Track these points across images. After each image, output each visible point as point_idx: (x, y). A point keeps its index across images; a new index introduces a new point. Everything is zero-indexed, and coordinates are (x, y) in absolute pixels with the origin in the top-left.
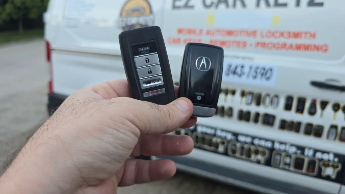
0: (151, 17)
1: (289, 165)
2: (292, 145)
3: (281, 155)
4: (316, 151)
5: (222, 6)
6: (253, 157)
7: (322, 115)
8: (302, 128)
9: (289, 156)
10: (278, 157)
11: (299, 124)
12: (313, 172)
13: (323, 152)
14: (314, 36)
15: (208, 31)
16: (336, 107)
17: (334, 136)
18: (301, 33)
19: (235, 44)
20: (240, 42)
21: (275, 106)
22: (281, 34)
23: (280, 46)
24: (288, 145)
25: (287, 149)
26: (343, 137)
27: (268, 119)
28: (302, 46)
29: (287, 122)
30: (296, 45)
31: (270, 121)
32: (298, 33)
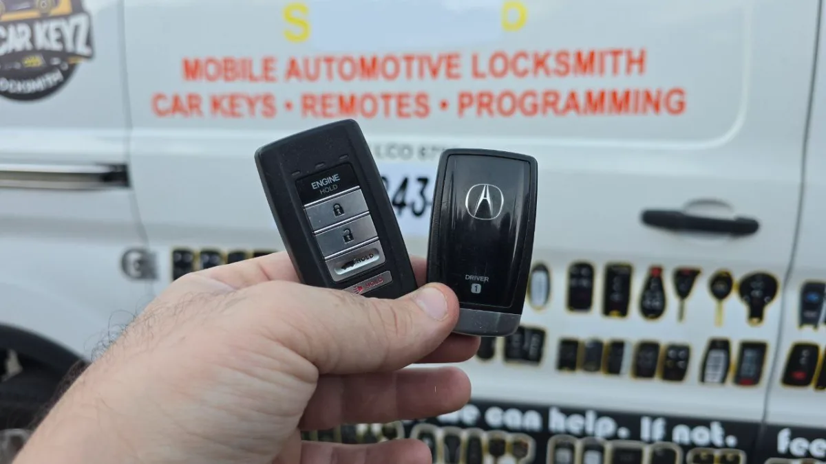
0: (80, 20)
2: (600, 414)
3: (571, 448)
4: (672, 422)
7: (681, 314)
8: (628, 358)
9: (594, 447)
10: (564, 455)
11: (618, 346)
13: (692, 423)
14: (641, 61)
15: (293, 63)
16: (721, 286)
17: (720, 372)
18: (602, 55)
19: (393, 103)
20: (407, 96)
21: (542, 300)
22: (540, 63)
23: (540, 101)
24: (591, 416)
25: (590, 429)
26: (744, 373)
27: (522, 341)
28: (608, 99)
29: (583, 344)
30: (589, 95)
31: (532, 345)
32: (592, 55)
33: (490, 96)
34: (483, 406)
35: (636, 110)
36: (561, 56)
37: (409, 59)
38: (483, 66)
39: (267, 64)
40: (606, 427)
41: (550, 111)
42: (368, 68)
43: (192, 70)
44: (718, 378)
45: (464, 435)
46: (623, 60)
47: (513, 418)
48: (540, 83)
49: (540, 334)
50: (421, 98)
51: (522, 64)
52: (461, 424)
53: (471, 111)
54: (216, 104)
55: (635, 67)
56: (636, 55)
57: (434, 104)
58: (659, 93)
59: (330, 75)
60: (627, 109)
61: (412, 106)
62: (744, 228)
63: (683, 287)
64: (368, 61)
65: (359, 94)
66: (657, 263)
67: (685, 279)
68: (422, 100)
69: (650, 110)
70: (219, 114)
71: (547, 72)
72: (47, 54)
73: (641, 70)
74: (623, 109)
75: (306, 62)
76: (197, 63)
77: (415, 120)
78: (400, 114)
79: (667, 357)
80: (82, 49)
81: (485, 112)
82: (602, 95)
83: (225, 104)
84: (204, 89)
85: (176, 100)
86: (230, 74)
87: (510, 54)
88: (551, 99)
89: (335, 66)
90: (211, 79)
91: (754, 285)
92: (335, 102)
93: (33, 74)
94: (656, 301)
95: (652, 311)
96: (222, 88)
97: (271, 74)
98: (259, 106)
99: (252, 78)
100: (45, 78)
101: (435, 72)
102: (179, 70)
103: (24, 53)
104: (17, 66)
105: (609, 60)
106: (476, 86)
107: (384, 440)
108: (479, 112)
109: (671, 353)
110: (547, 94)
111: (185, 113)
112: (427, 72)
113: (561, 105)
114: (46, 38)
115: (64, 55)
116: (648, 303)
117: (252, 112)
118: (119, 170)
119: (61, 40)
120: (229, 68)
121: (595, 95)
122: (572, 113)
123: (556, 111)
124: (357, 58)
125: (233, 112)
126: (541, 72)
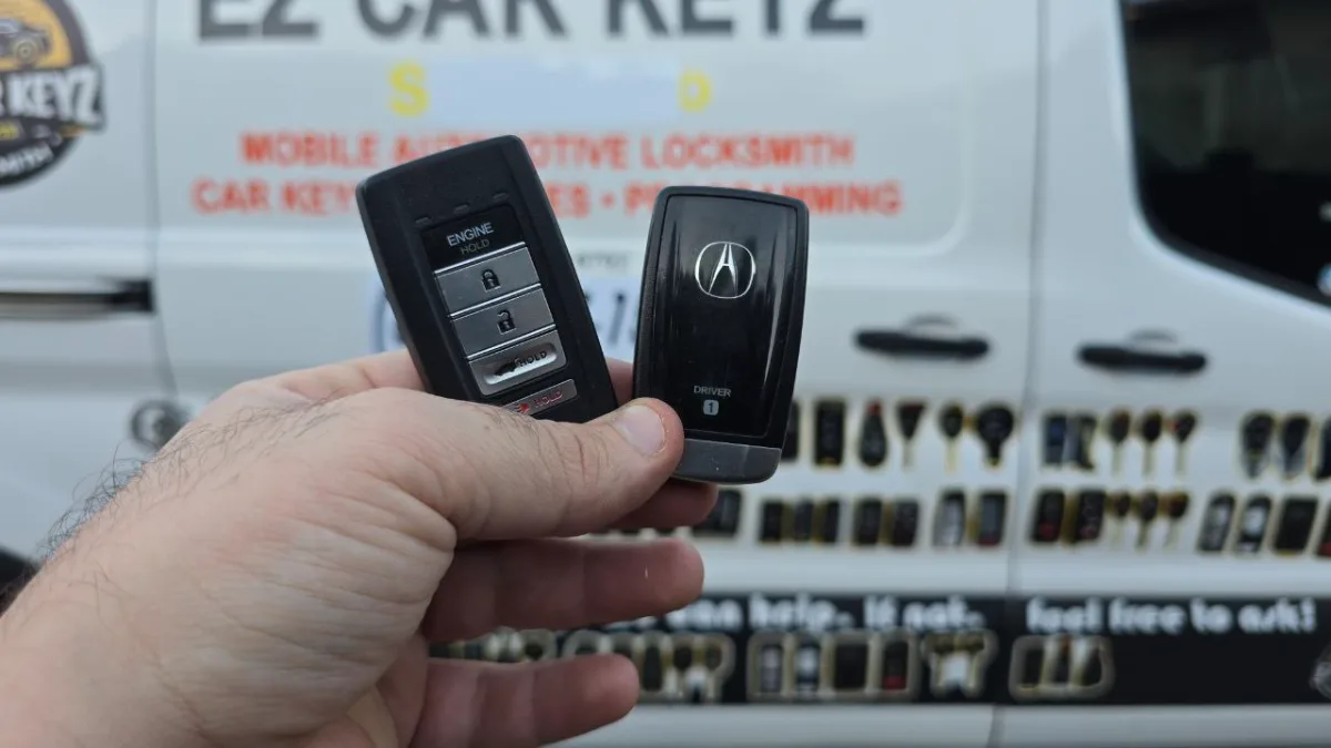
0: (85, 76)
1: (814, 680)
2: (816, 598)
3: (779, 648)
4: (903, 602)
5: (456, 27)
6: (671, 683)
7: (907, 460)
8: (846, 522)
9: (809, 643)
10: (771, 661)
11: (833, 507)
12: (902, 685)
13: (928, 601)
15: (403, 143)
17: (955, 531)
18: (800, 143)
22: (727, 150)
24: (803, 602)
25: (801, 620)
28: (808, 195)
29: (790, 507)
31: (725, 510)
32: (788, 143)
35: (841, 208)
36: (755, 142)
37: (562, 141)
39: (368, 143)
40: (822, 616)
43: (255, 148)
44: (953, 539)
45: (639, 642)
46: (825, 150)
47: (704, 614)
49: (734, 499)
50: (579, 193)
51: (705, 151)
53: (642, 209)
54: (290, 196)
56: (840, 143)
57: (595, 198)
58: (867, 188)
61: (567, 203)
62: (972, 349)
66: (875, 396)
67: (910, 416)
68: (579, 196)
69: (857, 207)
70: (296, 209)
71: (736, 162)
72: (28, 122)
73: (847, 162)
74: (825, 206)
75: (423, 143)
76: (265, 139)
77: (570, 219)
79: (892, 519)
80: (84, 113)
82: (802, 190)
83: (306, 196)
84: (273, 175)
85: (231, 189)
87: (690, 139)
90: (284, 161)
94: (877, 445)
96: (300, 173)
97: (372, 158)
99: (346, 163)
100: (23, 156)
101: (595, 157)
102: (234, 148)
107: (527, 661)
111: (244, 208)
112: (586, 158)
114: (25, 96)
115: (55, 123)
118: (138, 289)
119: (52, 103)
125: (316, 207)
126: (729, 160)
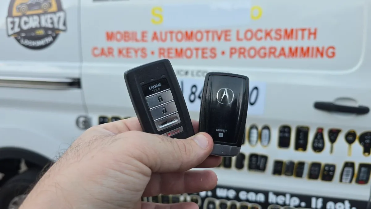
0: (61, 14)
2: (292, 195)
4: (326, 200)
7: (332, 150)
11: (302, 164)
13: (336, 201)
14: (315, 34)
15: (155, 34)
16: (351, 137)
17: (349, 178)
18: (297, 31)
19: (200, 52)
20: (206, 49)
21: (267, 142)
22: (268, 34)
23: (267, 51)
24: (288, 196)
25: (287, 202)
26: (361, 178)
27: (257, 161)
28: (299, 51)
29: (285, 163)
30: (290, 49)
31: (261, 163)
32: (292, 31)
33: (244, 49)
34: (238, 190)
35: (312, 56)
36: (278, 31)
37: (208, 32)
38: (242, 36)
39: (144, 34)
40: (295, 201)
41: (272, 56)
42: (189, 36)
43: (110, 37)
44: (348, 181)
45: (229, 203)
46: (306, 33)
47: (252, 196)
48: (268, 43)
49: (265, 158)
50: (213, 50)
51: (260, 35)
52: (228, 198)
53: (236, 56)
54: (120, 52)
55: (312, 37)
56: (313, 31)
57: (219, 52)
58: (323, 48)
59: (172, 39)
60: (308, 56)
61: (209, 54)
62: (362, 111)
63: (332, 137)
64: (189, 33)
65: (184, 48)
66: (320, 126)
67: (334, 134)
68: (213, 51)
69: (319, 56)
70: (121, 57)
71: (271, 38)
72: (46, 29)
73: (315, 38)
74: (306, 55)
75: (161, 33)
76: (112, 33)
77: (210, 60)
78: (203, 57)
79: (324, 170)
80: (61, 27)
81: (242, 56)
82: (297, 49)
83: (124, 52)
84: (115, 45)
85: (103, 50)
86: (127, 39)
87: (254, 30)
88: (273, 50)
89: (174, 35)
90: (118, 40)
91: (366, 137)
92: (173, 51)
93: (40, 38)
94: (320, 144)
95: (318, 148)
96: (123, 44)
97: (145, 39)
98: (139, 53)
99: (137, 40)
100: (45, 40)
101: (219, 38)
102: (104, 37)
103: (36, 29)
104: (33, 34)
105: (300, 33)
106: (238, 45)
108: (239, 56)
109: (327, 168)
110: (271, 48)
111: (107, 56)
112: (216, 38)
113: (277, 53)
114: (46, 22)
115: (54, 30)
116: (316, 145)
117: (136, 56)
118: (77, 81)
119: (52, 23)
120: (126, 36)
121: (293, 49)
122: (282, 57)
123: (275, 56)
124: (184, 31)
125: (128, 55)
126: (268, 38)
